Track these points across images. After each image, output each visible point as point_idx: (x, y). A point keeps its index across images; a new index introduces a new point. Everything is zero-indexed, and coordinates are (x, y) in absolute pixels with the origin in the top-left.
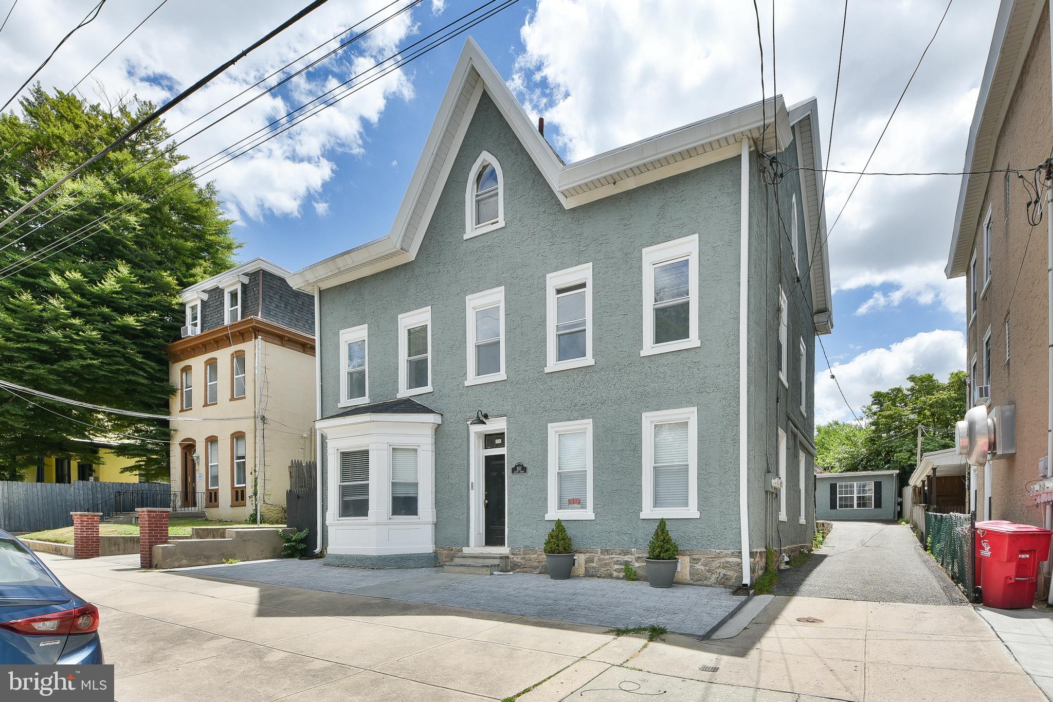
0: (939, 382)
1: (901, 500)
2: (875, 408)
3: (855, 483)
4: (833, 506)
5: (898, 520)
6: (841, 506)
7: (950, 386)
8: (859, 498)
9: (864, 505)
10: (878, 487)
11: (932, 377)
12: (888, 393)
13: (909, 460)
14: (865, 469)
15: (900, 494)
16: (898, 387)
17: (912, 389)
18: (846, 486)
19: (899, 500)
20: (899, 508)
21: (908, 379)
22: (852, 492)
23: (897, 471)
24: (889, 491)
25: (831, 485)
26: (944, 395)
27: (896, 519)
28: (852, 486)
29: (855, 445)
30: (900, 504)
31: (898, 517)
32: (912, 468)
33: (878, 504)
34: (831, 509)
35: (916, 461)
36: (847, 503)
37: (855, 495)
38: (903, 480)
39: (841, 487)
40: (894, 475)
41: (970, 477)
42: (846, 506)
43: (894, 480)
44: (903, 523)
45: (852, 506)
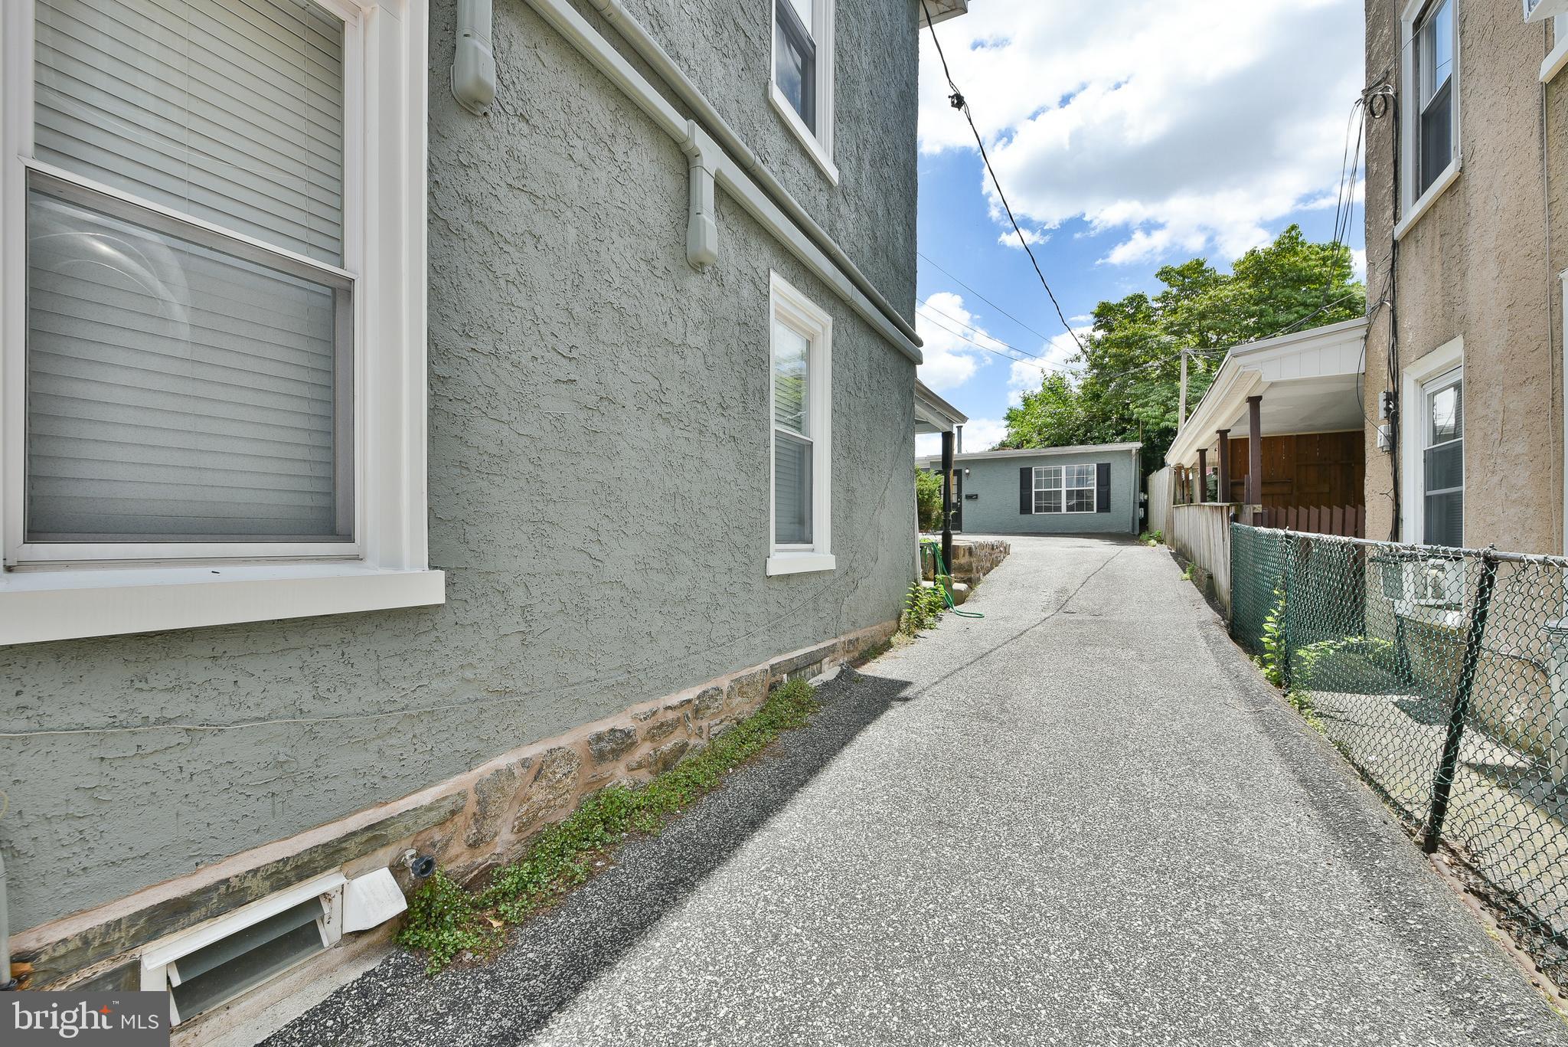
0: (1217, 273)
1: (1146, 497)
2: (1099, 335)
3: (1064, 468)
4: (1025, 508)
5: (1140, 534)
6: (1038, 509)
7: (1241, 276)
8: (1069, 494)
9: (1080, 507)
10: (1104, 472)
11: (1202, 264)
12: (1121, 305)
13: (1162, 420)
14: (1082, 443)
15: (1144, 487)
16: (1140, 293)
17: (1165, 297)
18: (1048, 473)
19: (1143, 497)
20: (1141, 512)
21: (1157, 276)
22: (1058, 483)
23: (1139, 445)
24: (1124, 478)
25: (1022, 470)
26: (1227, 292)
27: (1137, 532)
28: (1058, 473)
29: (1065, 401)
30: (1145, 505)
31: (1140, 529)
32: (1168, 435)
33: (1105, 505)
34: (1021, 513)
35: (1176, 421)
36: (1049, 502)
37: (1064, 490)
38: (1151, 459)
39: (1038, 474)
40: (1134, 451)
41: (1396, 406)
42: (1048, 509)
43: (1134, 463)
44: (1153, 542)
45: (1059, 509)
